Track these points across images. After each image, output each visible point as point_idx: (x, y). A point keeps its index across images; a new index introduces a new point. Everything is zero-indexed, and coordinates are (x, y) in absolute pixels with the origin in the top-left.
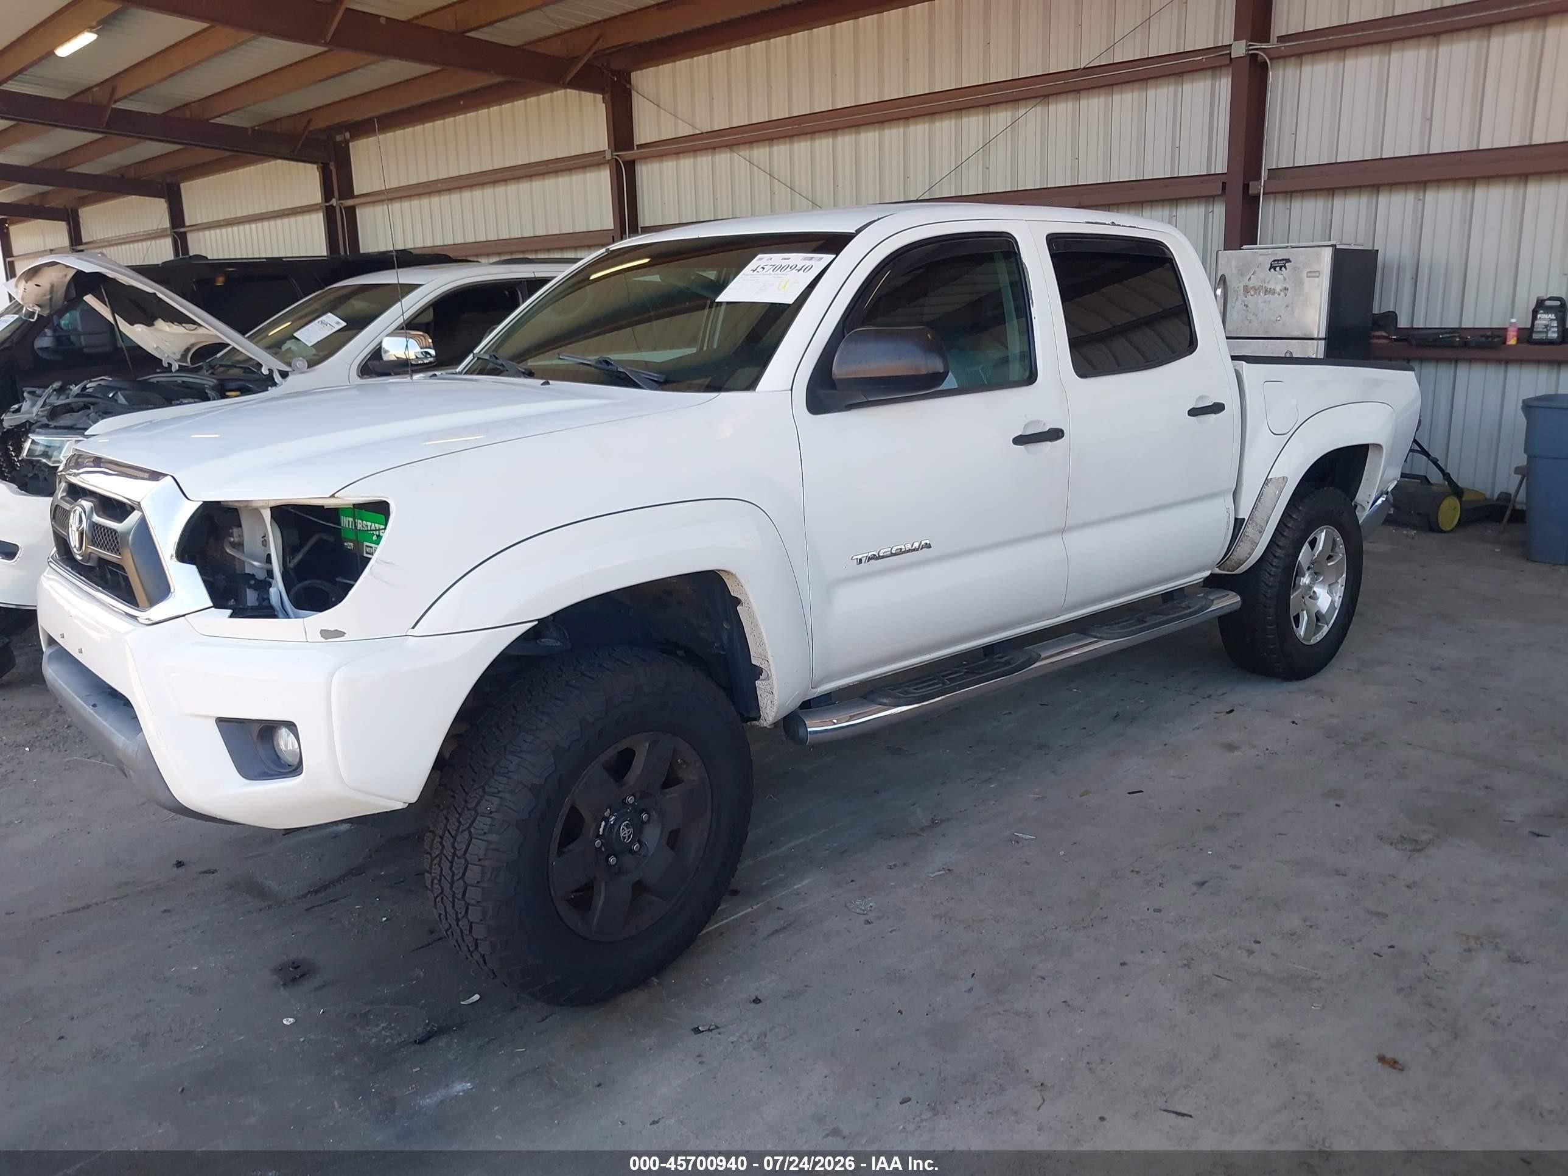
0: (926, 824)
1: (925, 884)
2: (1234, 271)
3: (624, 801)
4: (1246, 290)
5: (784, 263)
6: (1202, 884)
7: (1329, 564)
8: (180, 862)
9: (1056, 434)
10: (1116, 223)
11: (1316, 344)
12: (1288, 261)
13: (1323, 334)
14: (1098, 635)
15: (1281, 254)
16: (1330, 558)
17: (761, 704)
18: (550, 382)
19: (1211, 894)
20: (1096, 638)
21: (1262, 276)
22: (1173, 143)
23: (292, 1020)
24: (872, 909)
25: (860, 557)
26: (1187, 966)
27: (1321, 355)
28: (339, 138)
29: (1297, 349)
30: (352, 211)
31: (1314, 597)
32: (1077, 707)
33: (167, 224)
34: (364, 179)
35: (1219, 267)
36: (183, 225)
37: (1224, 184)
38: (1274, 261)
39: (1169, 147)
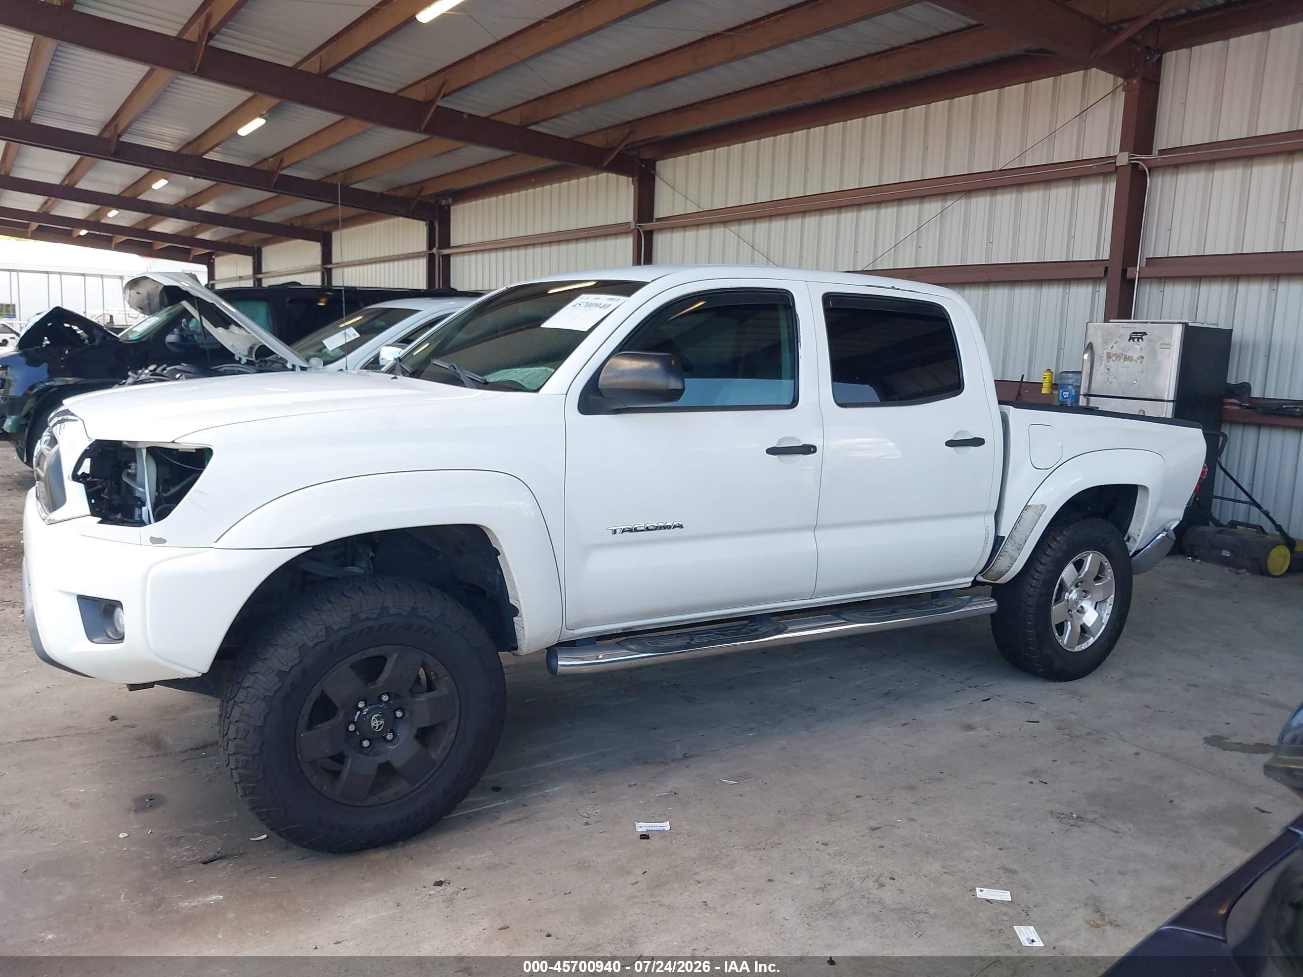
0: (679, 757)
1: (649, 801)
2: (1100, 340)
3: (380, 698)
4: (1109, 356)
5: (594, 302)
6: (874, 829)
7: (1096, 585)
8: (114, 717)
9: (809, 449)
10: (896, 288)
11: (1165, 405)
12: (1145, 334)
13: (1171, 398)
14: (848, 618)
15: (1139, 328)
16: (1097, 579)
17: (518, 638)
18: (398, 377)
19: (879, 837)
20: (844, 619)
21: (1122, 346)
22: (1069, 233)
23: (126, 835)
24: (597, 814)
25: (615, 528)
26: (823, 889)
27: (1169, 415)
28: (444, 203)
29: (1150, 409)
30: (447, 258)
31: (1082, 611)
32: (859, 682)
33: (319, 261)
34: (458, 236)
35: (1088, 336)
36: (330, 263)
37: (1106, 268)
38: (1133, 333)
39: (1066, 235)
